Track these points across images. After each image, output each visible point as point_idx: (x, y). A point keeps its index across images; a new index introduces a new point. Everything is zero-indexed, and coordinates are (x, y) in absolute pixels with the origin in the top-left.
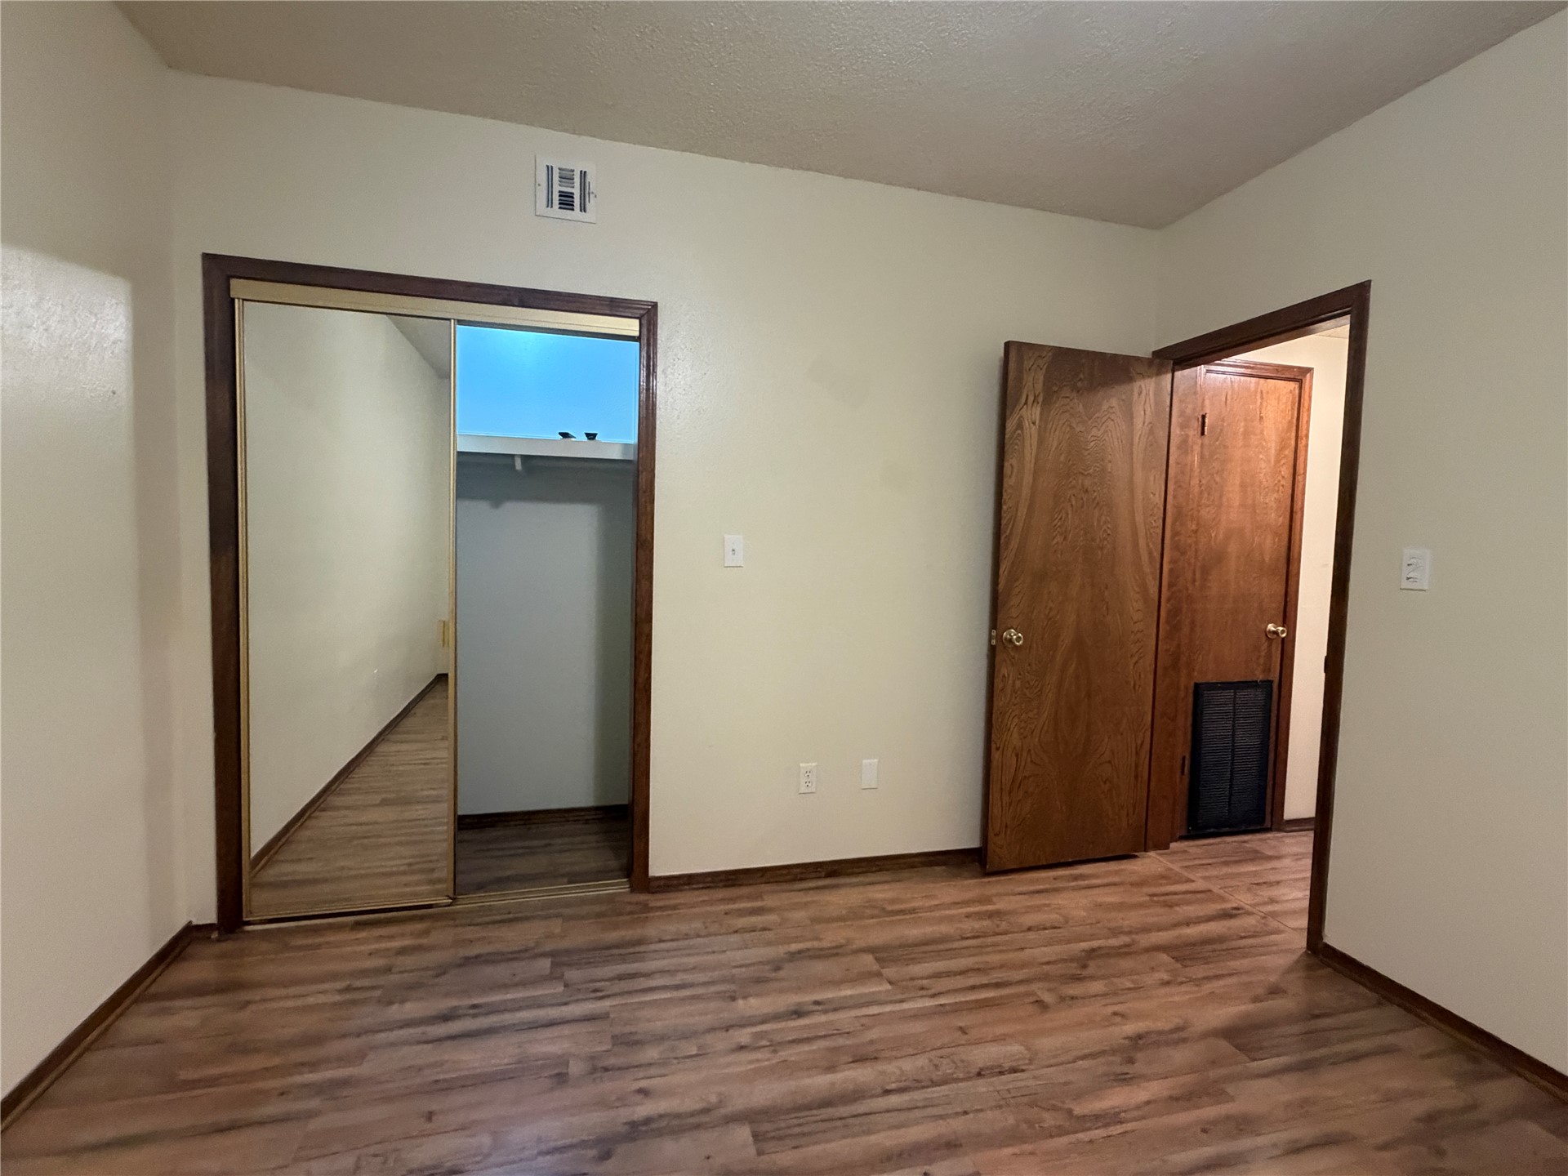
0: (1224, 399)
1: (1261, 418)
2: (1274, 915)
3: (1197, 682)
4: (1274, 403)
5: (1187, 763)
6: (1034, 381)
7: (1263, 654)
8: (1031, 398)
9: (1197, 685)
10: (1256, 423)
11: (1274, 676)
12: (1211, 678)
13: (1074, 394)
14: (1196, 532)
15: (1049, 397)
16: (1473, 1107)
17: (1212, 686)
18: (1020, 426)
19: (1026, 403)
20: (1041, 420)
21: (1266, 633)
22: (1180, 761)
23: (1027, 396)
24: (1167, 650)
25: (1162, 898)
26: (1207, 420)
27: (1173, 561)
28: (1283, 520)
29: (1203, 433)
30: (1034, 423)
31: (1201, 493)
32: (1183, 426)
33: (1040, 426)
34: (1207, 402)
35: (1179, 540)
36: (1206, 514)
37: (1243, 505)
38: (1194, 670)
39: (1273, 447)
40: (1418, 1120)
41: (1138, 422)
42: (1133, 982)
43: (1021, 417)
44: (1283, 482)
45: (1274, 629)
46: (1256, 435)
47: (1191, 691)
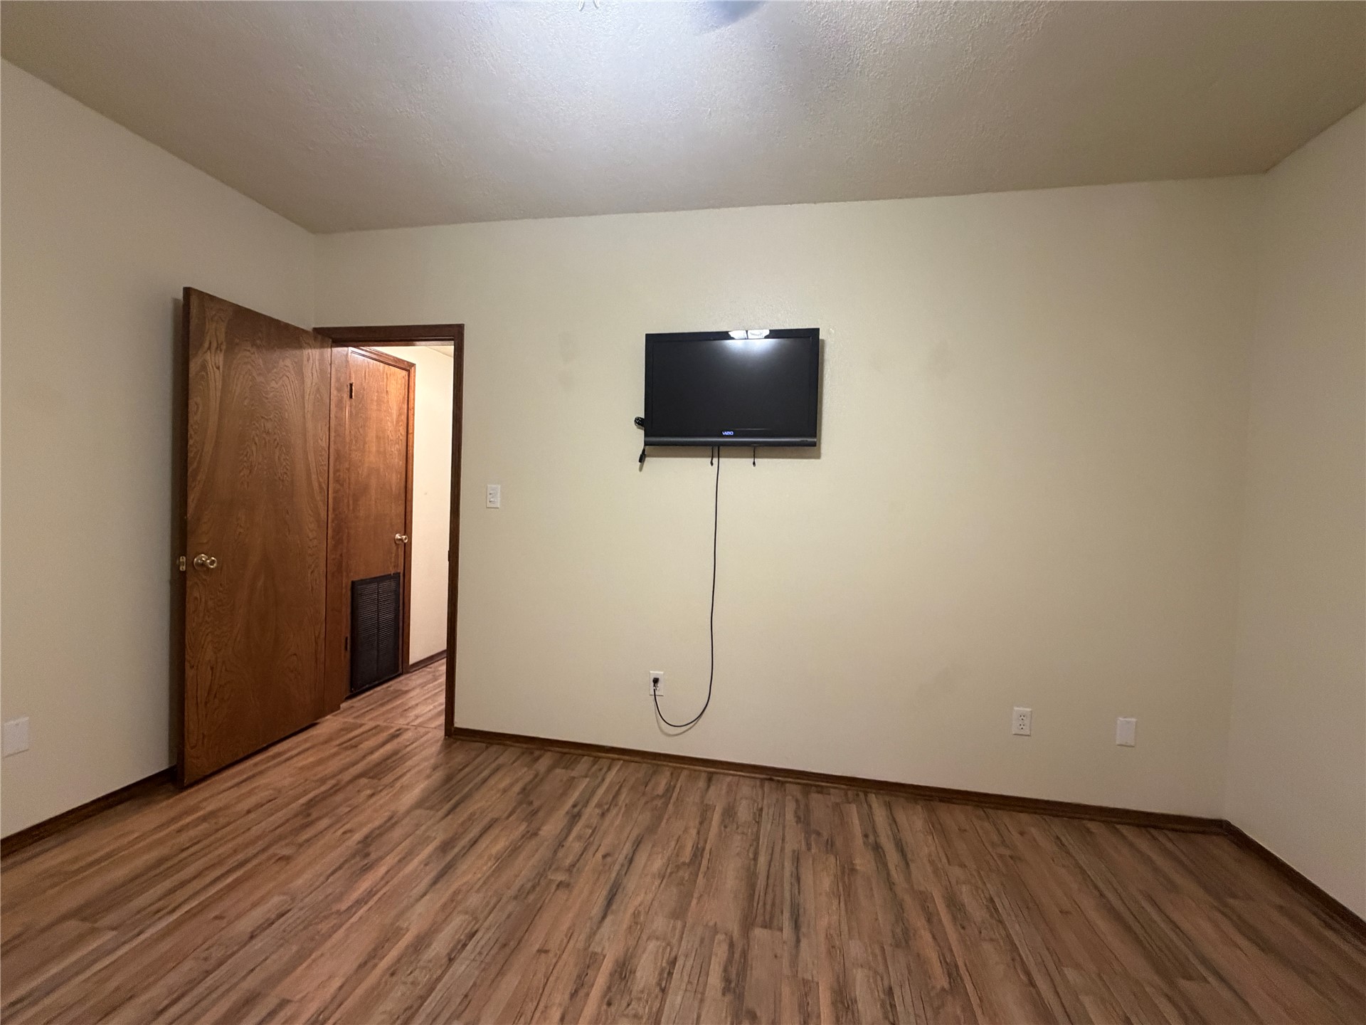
0: (363, 375)
1: (387, 391)
2: (420, 725)
3: (354, 580)
4: (394, 382)
5: (349, 641)
6: (216, 330)
7: (393, 555)
8: (214, 345)
9: (353, 583)
10: (384, 395)
11: (401, 570)
12: (361, 577)
13: (253, 350)
14: (348, 469)
15: (231, 347)
16: (536, 776)
17: (363, 582)
18: (204, 367)
19: (209, 348)
20: (224, 365)
21: (395, 541)
22: (343, 641)
23: (210, 343)
24: (334, 559)
25: (348, 744)
26: (353, 388)
27: (336, 492)
28: (402, 463)
29: (351, 397)
30: (218, 368)
31: (351, 440)
32: (339, 390)
33: (223, 371)
34: (353, 376)
35: (340, 475)
36: (355, 456)
37: (378, 452)
38: (350, 572)
39: (395, 412)
40: (518, 794)
41: (308, 381)
42: (349, 806)
43: (205, 360)
44: (401, 438)
45: (399, 537)
46: (384, 403)
47: (349, 587)
